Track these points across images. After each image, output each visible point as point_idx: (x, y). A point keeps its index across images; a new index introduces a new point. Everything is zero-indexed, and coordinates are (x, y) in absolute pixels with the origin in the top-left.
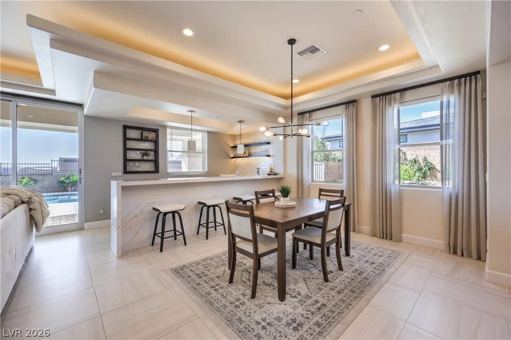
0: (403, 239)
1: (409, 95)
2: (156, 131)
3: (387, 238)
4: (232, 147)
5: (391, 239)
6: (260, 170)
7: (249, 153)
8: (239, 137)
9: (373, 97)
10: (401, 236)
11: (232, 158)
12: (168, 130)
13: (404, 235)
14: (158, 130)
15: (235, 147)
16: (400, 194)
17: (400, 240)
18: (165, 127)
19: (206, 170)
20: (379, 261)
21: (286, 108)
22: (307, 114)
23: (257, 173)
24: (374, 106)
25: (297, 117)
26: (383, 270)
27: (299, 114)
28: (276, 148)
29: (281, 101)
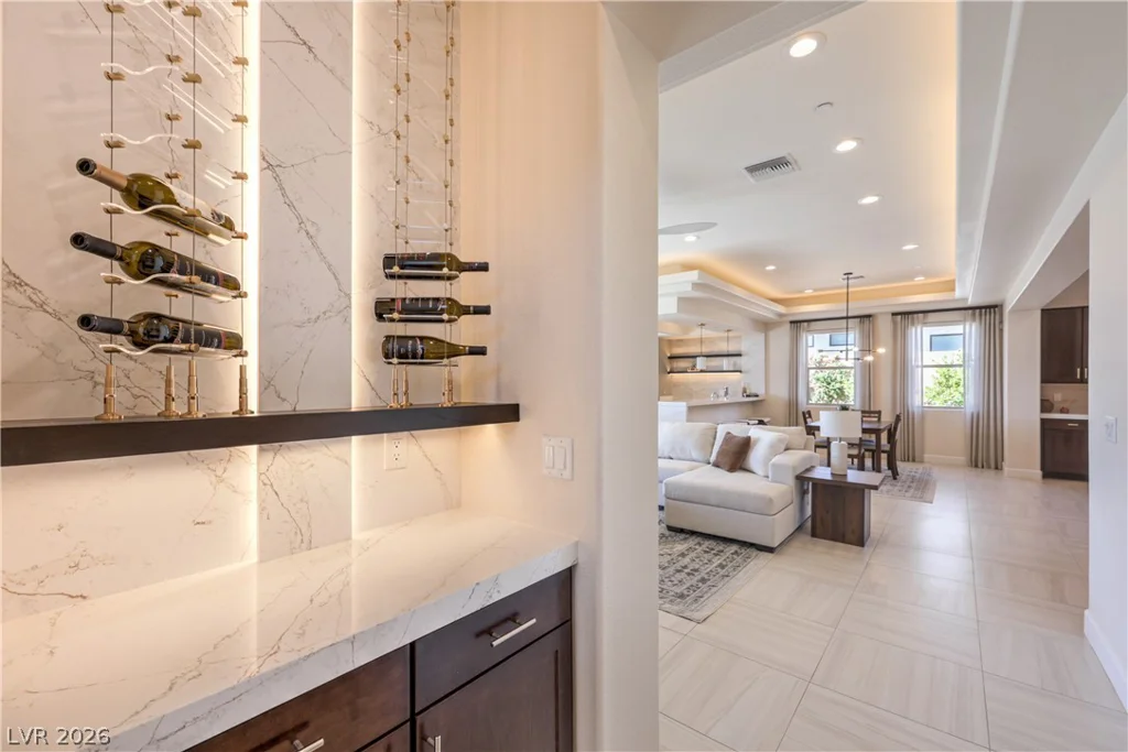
0: (926, 460)
1: (932, 317)
3: (910, 461)
4: (670, 358)
5: (914, 460)
6: (729, 391)
9: (894, 314)
10: (923, 457)
11: (669, 373)
13: (926, 456)
15: (673, 357)
16: (923, 417)
17: (922, 462)
20: (920, 471)
21: (781, 315)
22: (806, 324)
23: (726, 393)
24: (895, 323)
25: (789, 325)
26: (929, 475)
27: (791, 322)
28: (752, 361)
29: (781, 309)
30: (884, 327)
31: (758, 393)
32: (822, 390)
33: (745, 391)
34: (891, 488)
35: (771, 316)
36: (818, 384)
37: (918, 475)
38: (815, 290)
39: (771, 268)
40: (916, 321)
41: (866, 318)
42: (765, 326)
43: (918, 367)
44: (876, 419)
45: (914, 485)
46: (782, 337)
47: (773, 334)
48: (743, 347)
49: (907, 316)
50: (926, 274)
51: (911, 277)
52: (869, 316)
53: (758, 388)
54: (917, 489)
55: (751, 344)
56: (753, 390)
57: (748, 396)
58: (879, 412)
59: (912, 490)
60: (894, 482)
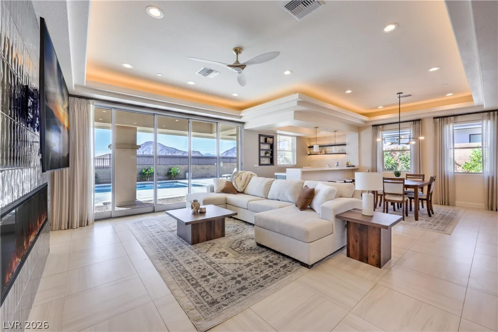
0: (456, 204)
1: (459, 118)
2: (272, 137)
3: (445, 205)
4: (309, 147)
5: (448, 205)
6: (339, 163)
7: (325, 152)
8: (315, 140)
9: (434, 118)
10: (455, 203)
11: (309, 155)
12: (278, 136)
13: (456, 202)
14: (273, 136)
15: (311, 147)
16: (454, 177)
17: (454, 205)
18: (277, 134)
19: (295, 163)
20: (450, 212)
21: (366, 122)
22: (381, 126)
23: (338, 165)
24: (435, 123)
25: (372, 127)
26: (455, 215)
27: (373, 126)
28: (352, 148)
29: (365, 118)
30: (429, 126)
31: (355, 165)
32: (403, 165)
33: (348, 164)
34: (425, 222)
35: (360, 122)
36: (401, 161)
37: (447, 215)
38: (385, 106)
39: (349, 92)
40: (449, 122)
41: (417, 121)
42: (358, 128)
43: (450, 149)
44: (421, 180)
45: (442, 221)
46: (367, 134)
47: (363, 133)
48: (346, 140)
49: (442, 119)
50: (454, 92)
51: (443, 94)
52: (419, 120)
53: (355, 162)
54: (443, 224)
55: (351, 139)
56: (351, 163)
57: (348, 166)
58: (423, 176)
59: (439, 224)
60: (429, 218)
